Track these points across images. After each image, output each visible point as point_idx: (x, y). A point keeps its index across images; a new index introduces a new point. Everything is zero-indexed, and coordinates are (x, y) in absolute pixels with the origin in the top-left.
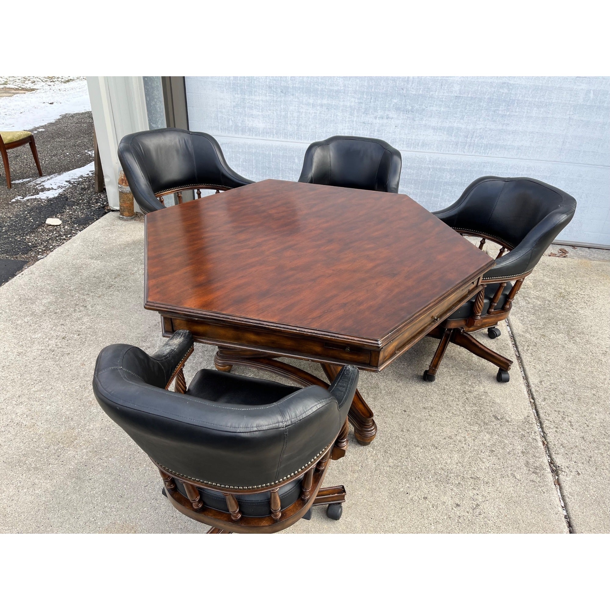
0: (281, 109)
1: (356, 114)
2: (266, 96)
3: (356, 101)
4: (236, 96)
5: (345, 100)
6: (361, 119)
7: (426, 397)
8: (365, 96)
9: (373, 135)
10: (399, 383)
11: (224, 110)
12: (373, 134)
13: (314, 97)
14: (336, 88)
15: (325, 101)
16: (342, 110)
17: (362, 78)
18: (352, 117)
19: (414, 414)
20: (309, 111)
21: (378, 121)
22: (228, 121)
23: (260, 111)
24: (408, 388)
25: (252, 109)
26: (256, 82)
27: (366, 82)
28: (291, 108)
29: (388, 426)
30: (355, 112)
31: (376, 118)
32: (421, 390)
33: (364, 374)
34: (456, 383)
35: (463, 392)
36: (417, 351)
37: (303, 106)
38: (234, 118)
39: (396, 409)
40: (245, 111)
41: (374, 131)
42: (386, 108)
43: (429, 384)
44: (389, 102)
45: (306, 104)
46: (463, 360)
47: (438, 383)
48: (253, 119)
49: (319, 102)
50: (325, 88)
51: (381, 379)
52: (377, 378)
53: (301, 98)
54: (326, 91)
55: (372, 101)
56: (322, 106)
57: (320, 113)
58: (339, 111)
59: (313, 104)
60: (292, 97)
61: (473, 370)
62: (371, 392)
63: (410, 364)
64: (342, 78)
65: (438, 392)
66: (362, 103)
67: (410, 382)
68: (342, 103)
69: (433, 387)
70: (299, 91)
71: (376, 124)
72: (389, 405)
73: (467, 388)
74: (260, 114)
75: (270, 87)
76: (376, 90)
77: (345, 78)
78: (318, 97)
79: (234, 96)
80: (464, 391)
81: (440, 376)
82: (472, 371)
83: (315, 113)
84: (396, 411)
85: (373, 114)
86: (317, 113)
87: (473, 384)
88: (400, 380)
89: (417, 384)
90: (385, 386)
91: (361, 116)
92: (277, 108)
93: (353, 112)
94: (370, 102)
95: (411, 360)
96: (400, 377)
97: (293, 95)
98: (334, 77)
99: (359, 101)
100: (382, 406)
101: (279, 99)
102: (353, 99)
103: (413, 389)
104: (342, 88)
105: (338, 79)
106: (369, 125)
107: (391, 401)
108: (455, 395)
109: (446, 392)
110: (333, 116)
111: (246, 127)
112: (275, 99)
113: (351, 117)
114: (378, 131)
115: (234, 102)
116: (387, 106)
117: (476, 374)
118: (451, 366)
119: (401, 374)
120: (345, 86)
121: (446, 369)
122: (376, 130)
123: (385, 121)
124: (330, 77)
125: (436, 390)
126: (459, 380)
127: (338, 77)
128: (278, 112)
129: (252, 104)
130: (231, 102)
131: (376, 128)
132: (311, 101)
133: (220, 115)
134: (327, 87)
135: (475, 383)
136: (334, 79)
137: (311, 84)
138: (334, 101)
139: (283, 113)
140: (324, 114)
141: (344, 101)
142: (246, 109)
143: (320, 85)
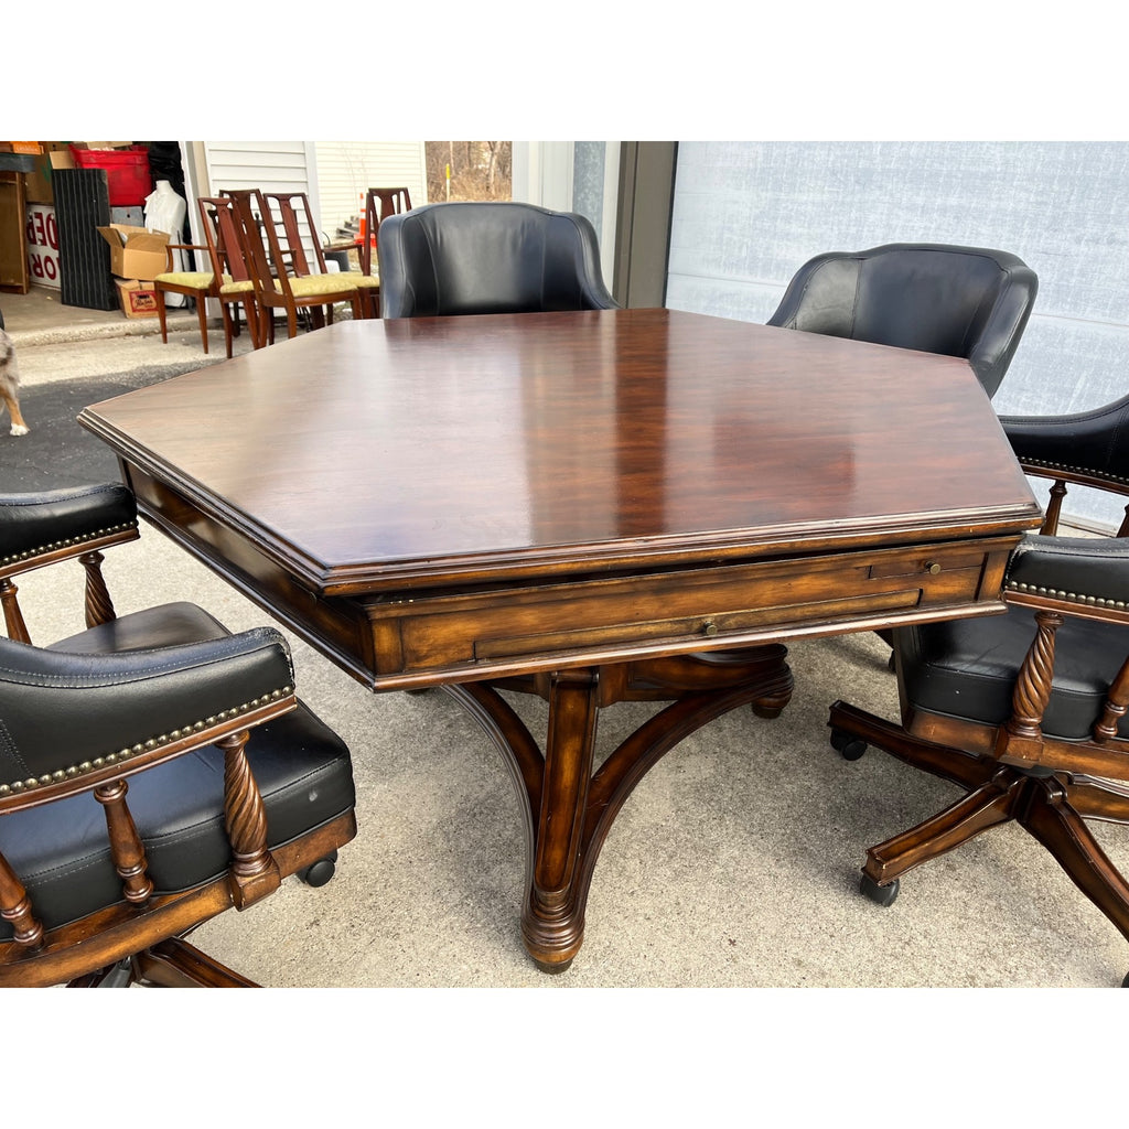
0: (850, 221)
1: (1027, 230)
2: (823, 192)
3: (1031, 200)
4: (763, 194)
5: (1003, 196)
6: (1039, 242)
7: (831, 936)
8: (1056, 188)
9: (1065, 283)
10: (781, 867)
11: (735, 226)
12: (1067, 281)
13: (929, 191)
14: (984, 169)
15: (953, 201)
16: (991, 220)
17: (1051, 146)
18: (1017, 238)
19: (752, 962)
20: (911, 224)
21: (1083, 248)
22: (740, 248)
23: (806, 225)
24: (794, 890)
25: (790, 223)
26: (806, 164)
27: (1063, 152)
28: (872, 218)
29: (651, 955)
30: (1025, 226)
31: (1078, 241)
32: (829, 912)
33: (705, 808)
34: (965, 943)
35: (968, 976)
36: (907, 814)
37: (900, 213)
38: (753, 241)
39: (714, 925)
40: (775, 227)
41: (1071, 274)
42: (1109, 216)
43: (872, 907)
44: (1120, 202)
45: (907, 208)
46: (1045, 890)
47: (903, 919)
48: (789, 243)
49: (939, 201)
50: (958, 170)
51: (741, 837)
52: (730, 831)
53: (898, 195)
54: (960, 175)
55: (1073, 198)
56: (944, 210)
57: (938, 228)
58: (985, 223)
59: (923, 207)
60: (878, 193)
61: (1054, 930)
62: (684, 855)
63: (857, 836)
64: (1001, 144)
65: (879, 941)
66: (1046, 204)
67: (816, 879)
68: (993, 206)
69: (874, 921)
70: (895, 180)
71: (1077, 255)
72: (701, 908)
73: (988, 972)
74: (806, 231)
75: (834, 173)
76: (1088, 173)
77: (1008, 145)
78: (937, 190)
79: (758, 196)
80: (973, 978)
81: (923, 902)
82: (1049, 932)
83: (925, 228)
84: (706, 931)
85: (1073, 231)
86: (930, 228)
87: (1022, 970)
88: (791, 862)
89: (832, 891)
90: (734, 858)
91: (1040, 236)
92: (841, 218)
93: (1019, 225)
94: (1068, 201)
95: (868, 825)
96: (799, 853)
97: (880, 188)
98: (982, 143)
99: (1039, 199)
100: (681, 900)
101: (848, 199)
102: (1023, 195)
103: (809, 899)
104: (999, 169)
105: (993, 147)
106: (1060, 259)
107: (717, 901)
108: (933, 973)
109: (908, 951)
110: (967, 234)
111: (772, 259)
112: (840, 199)
113: (1012, 236)
114: (1082, 273)
115: (757, 207)
116: (1112, 212)
117: (1055, 947)
118: (987, 890)
119: (806, 849)
120: (1007, 163)
121: (964, 892)
122: (1075, 272)
123: (1103, 249)
124: (973, 144)
125: (880, 933)
126: (983, 938)
127: (991, 143)
128: (843, 227)
129: (792, 210)
130: (751, 209)
131: (1077, 267)
132: (920, 200)
133: (727, 235)
134: (962, 168)
135: (1029, 969)
136: (981, 148)
137: (924, 161)
138: (975, 200)
139: (853, 230)
140: (948, 231)
141: (1000, 199)
142: (778, 223)
143: (945, 162)
